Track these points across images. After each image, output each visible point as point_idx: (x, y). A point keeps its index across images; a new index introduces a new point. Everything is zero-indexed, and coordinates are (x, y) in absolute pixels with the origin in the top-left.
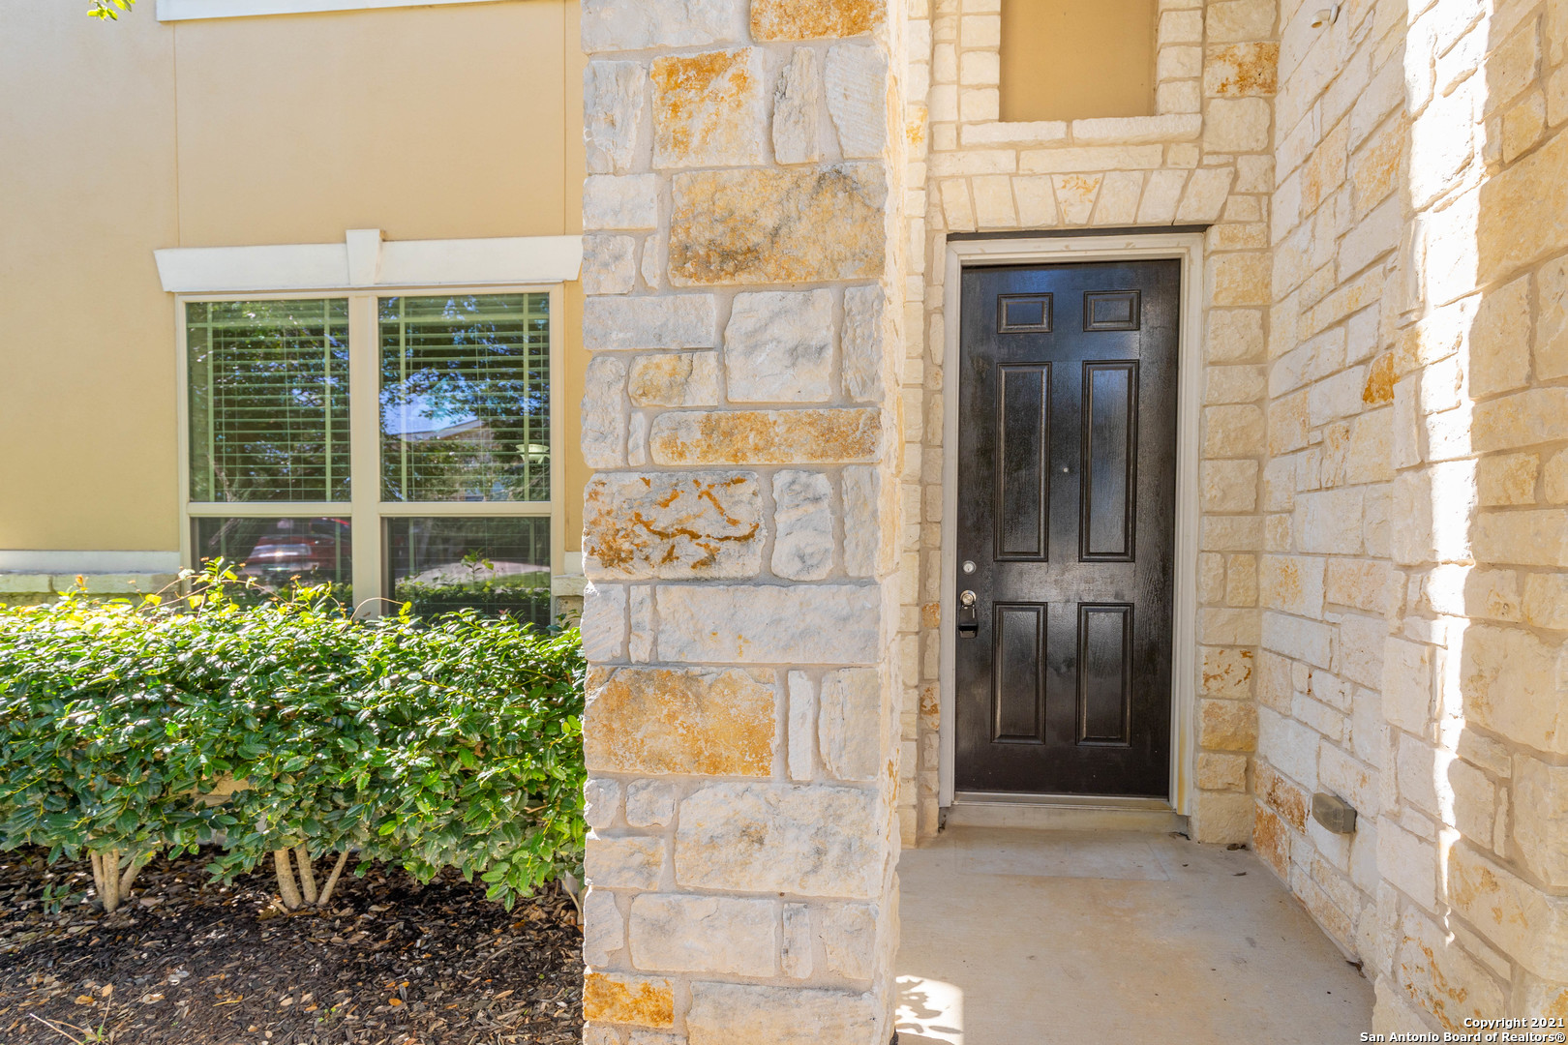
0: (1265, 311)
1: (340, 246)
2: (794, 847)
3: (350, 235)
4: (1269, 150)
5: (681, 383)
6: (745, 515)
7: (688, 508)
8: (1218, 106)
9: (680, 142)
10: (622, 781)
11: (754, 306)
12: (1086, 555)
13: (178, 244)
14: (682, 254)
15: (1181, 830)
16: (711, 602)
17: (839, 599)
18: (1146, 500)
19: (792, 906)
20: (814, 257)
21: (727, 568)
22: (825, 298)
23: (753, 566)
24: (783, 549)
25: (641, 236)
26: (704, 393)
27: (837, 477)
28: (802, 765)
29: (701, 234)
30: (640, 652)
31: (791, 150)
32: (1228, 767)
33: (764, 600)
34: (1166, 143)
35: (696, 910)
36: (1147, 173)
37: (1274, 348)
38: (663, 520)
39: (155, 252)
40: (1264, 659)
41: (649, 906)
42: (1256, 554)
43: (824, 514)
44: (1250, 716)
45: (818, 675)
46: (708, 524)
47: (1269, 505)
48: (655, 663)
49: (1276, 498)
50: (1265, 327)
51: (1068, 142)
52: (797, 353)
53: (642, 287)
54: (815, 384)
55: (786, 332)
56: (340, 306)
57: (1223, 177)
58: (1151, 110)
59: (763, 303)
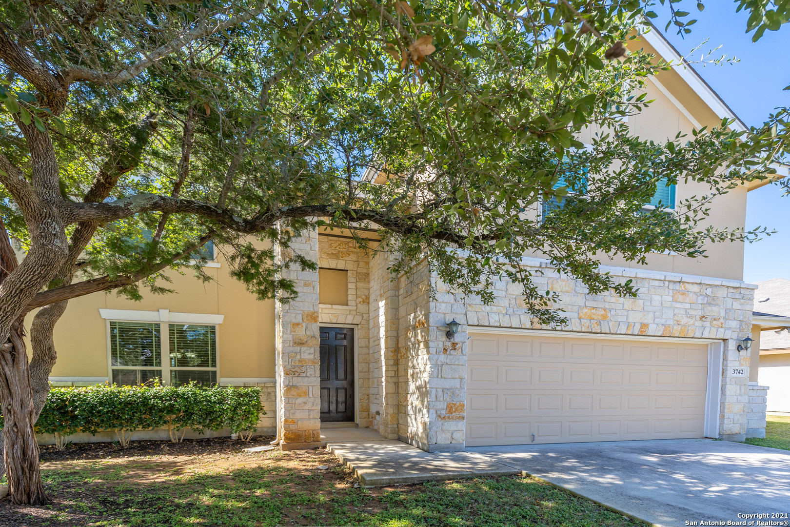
0: (369, 339)
1: (157, 313)
2: (310, 404)
3: (161, 311)
4: (368, 313)
5: (295, 356)
6: (303, 370)
7: (296, 369)
8: (359, 305)
10: (289, 398)
12: (337, 379)
13: (106, 308)
14: (295, 343)
15: (357, 426)
16: (299, 379)
17: (315, 379)
18: (348, 370)
19: (310, 410)
20: (311, 344)
21: (301, 375)
22: (313, 349)
23: (305, 375)
24: (308, 373)
25: (290, 341)
26: (298, 357)
27: (314, 366)
28: (311, 396)
29: (297, 341)
30: (291, 384)
31: (308, 333)
32: (365, 414)
33: (306, 378)
34: (350, 311)
35: (298, 411)
36: (347, 315)
37: (371, 346)
38: (293, 370)
39: (100, 310)
40: (370, 396)
42: (369, 379)
43: (313, 370)
44: (368, 406)
45: (312, 386)
46: (299, 371)
47: (371, 371)
48: (293, 385)
49: (371, 370)
50: (369, 342)
51: (332, 308)
52: (309, 354)
53: (290, 346)
54: (311, 357)
55: (308, 352)
57: (361, 317)
58: (347, 305)
59: (305, 348)
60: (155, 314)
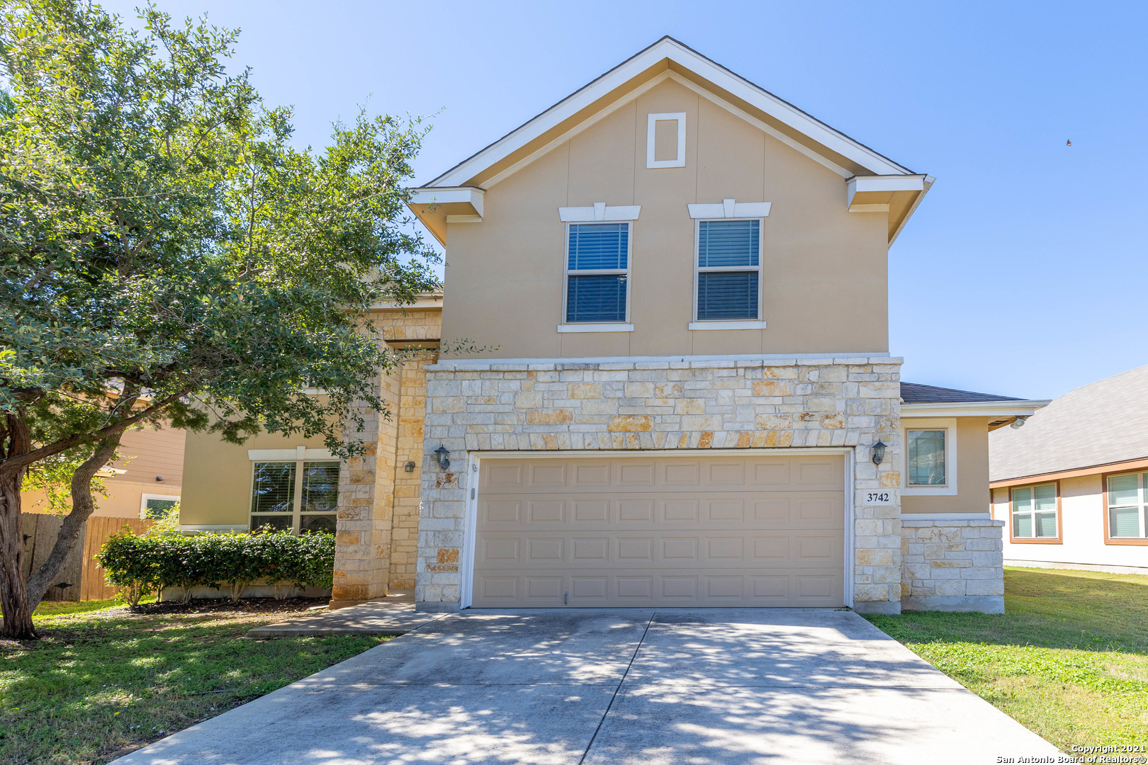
1: (295, 450)
2: (361, 553)
3: (298, 447)
5: (350, 496)
6: (357, 512)
7: (351, 511)
9: (352, 467)
10: (340, 546)
11: (360, 486)
13: (254, 449)
14: (352, 480)
16: (353, 523)
17: (368, 522)
19: (360, 561)
20: (367, 481)
21: (355, 519)
22: (368, 486)
23: (358, 518)
24: (362, 516)
25: (347, 478)
26: (353, 497)
27: (369, 507)
28: (363, 543)
29: (354, 478)
30: (343, 529)
31: (365, 468)
33: (359, 522)
35: (349, 562)
38: (347, 513)
39: (248, 450)
41: (343, 562)
45: (365, 531)
46: (353, 513)
48: (345, 530)
52: (365, 492)
53: (346, 484)
54: (367, 496)
55: (363, 490)
56: (294, 465)
60: (293, 451)
